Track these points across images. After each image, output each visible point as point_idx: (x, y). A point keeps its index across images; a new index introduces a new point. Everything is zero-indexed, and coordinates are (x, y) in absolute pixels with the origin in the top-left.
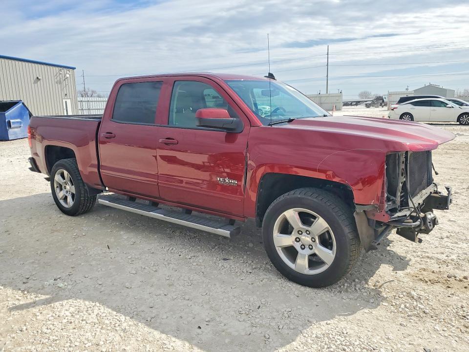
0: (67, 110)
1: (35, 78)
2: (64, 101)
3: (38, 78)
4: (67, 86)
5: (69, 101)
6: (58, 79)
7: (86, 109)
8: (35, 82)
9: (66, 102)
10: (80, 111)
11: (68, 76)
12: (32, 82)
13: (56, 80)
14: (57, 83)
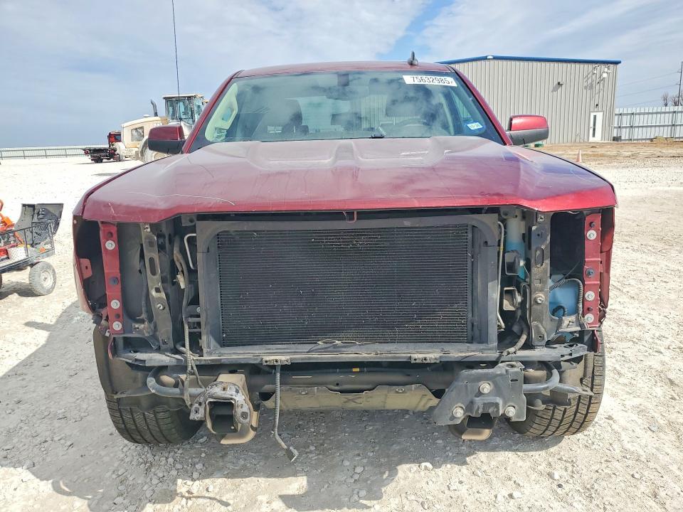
0: (594, 130)
1: (556, 83)
2: (592, 115)
3: (559, 83)
4: (602, 92)
5: (600, 116)
6: (590, 81)
7: (626, 127)
8: (555, 90)
9: (595, 117)
10: (616, 130)
11: (605, 75)
12: (551, 89)
13: (585, 84)
14: (586, 88)
